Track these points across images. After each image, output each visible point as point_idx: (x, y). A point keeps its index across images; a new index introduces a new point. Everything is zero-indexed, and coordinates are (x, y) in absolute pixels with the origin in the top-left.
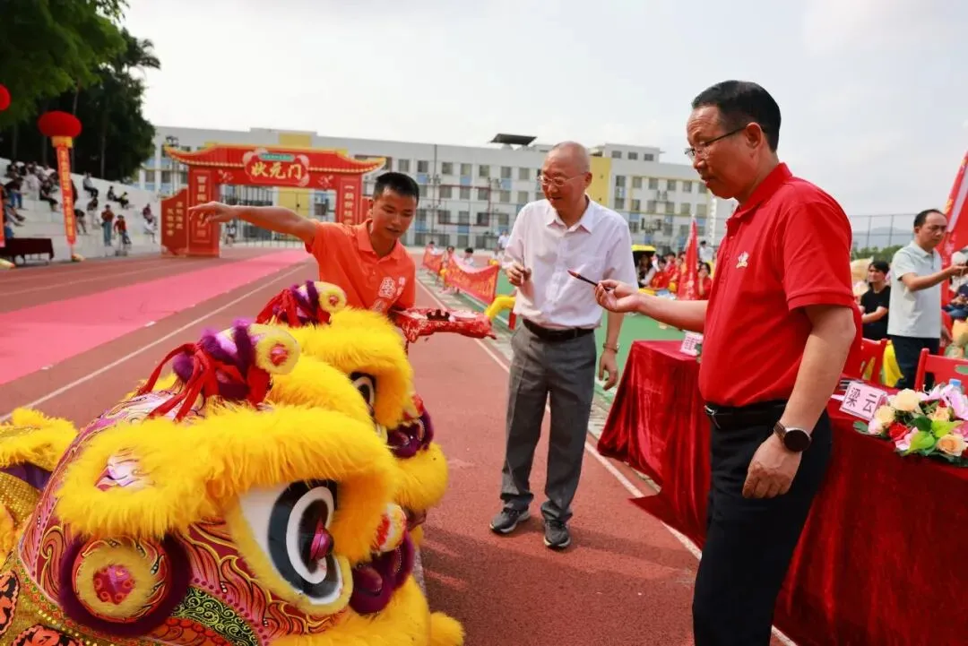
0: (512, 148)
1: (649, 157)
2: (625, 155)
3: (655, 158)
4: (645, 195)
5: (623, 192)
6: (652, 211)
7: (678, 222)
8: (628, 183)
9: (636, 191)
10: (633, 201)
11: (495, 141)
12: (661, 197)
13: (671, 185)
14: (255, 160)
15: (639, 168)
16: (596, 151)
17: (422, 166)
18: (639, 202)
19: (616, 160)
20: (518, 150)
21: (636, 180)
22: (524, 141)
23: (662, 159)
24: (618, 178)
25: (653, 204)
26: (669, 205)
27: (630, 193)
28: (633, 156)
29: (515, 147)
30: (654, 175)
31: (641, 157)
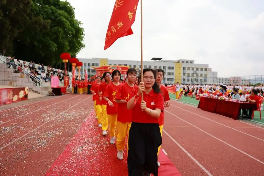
0: (156, 61)
1: (191, 62)
2: (185, 62)
3: (193, 63)
4: (191, 72)
5: (185, 72)
6: (193, 76)
7: (200, 78)
8: (186, 69)
10: (188, 74)
11: (152, 59)
12: (195, 73)
13: (197, 69)
14: (110, 69)
15: (189, 65)
16: (178, 61)
17: (135, 66)
18: (189, 74)
19: (183, 63)
20: (158, 61)
21: (188, 68)
22: (159, 59)
23: (195, 63)
24: (184, 68)
25: (193, 74)
26: (197, 74)
27: (187, 72)
28: (187, 62)
29: (157, 61)
30: (193, 67)
31: (189, 62)
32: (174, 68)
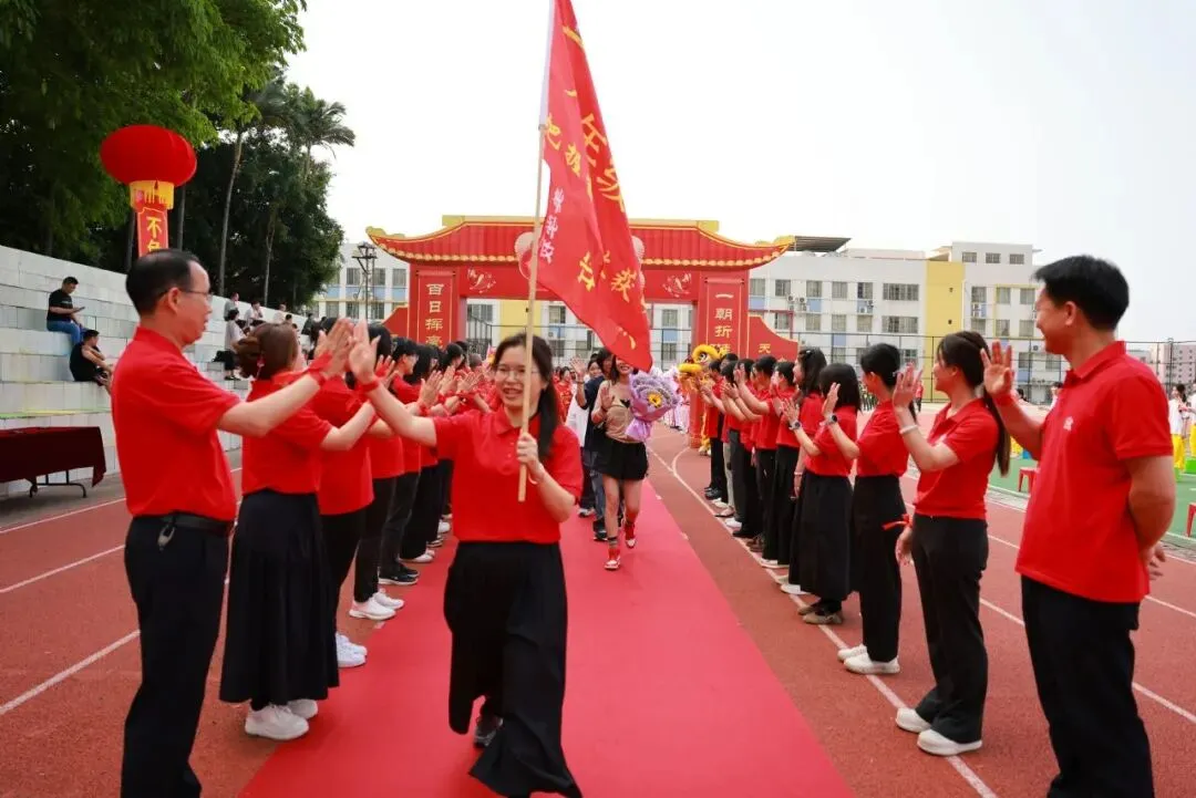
1: (1017, 259)
2: (981, 257)
3: (1026, 262)
4: (1015, 313)
5: (984, 311)
8: (991, 295)
9: (1002, 307)
10: (998, 321)
15: (1004, 274)
16: (939, 254)
18: (1007, 322)
19: (969, 265)
21: (1002, 292)
24: (974, 290)
25: (1027, 325)
27: (993, 311)
28: (993, 258)
31: (1005, 258)
32: (922, 293)
